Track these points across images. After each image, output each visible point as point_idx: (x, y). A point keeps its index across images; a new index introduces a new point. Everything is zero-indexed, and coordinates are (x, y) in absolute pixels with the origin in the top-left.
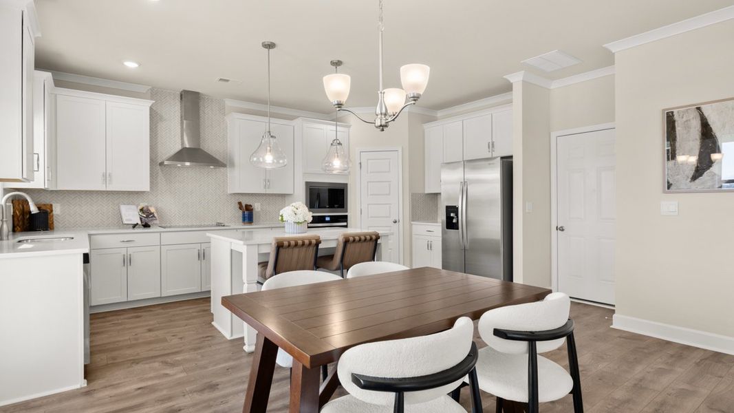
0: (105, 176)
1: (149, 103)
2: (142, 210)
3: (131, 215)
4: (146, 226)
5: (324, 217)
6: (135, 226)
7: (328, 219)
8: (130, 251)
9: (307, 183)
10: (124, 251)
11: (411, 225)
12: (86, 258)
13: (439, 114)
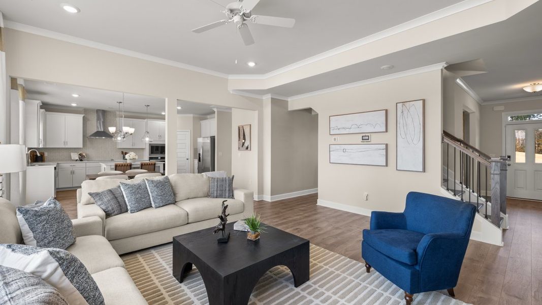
0: (64, 142)
1: (82, 116)
2: (80, 155)
3: (75, 156)
4: (81, 160)
5: (158, 157)
6: (76, 160)
7: (159, 158)
8: (74, 169)
9: (150, 144)
10: (71, 169)
11: (194, 161)
12: (55, 168)
13: (208, 117)
